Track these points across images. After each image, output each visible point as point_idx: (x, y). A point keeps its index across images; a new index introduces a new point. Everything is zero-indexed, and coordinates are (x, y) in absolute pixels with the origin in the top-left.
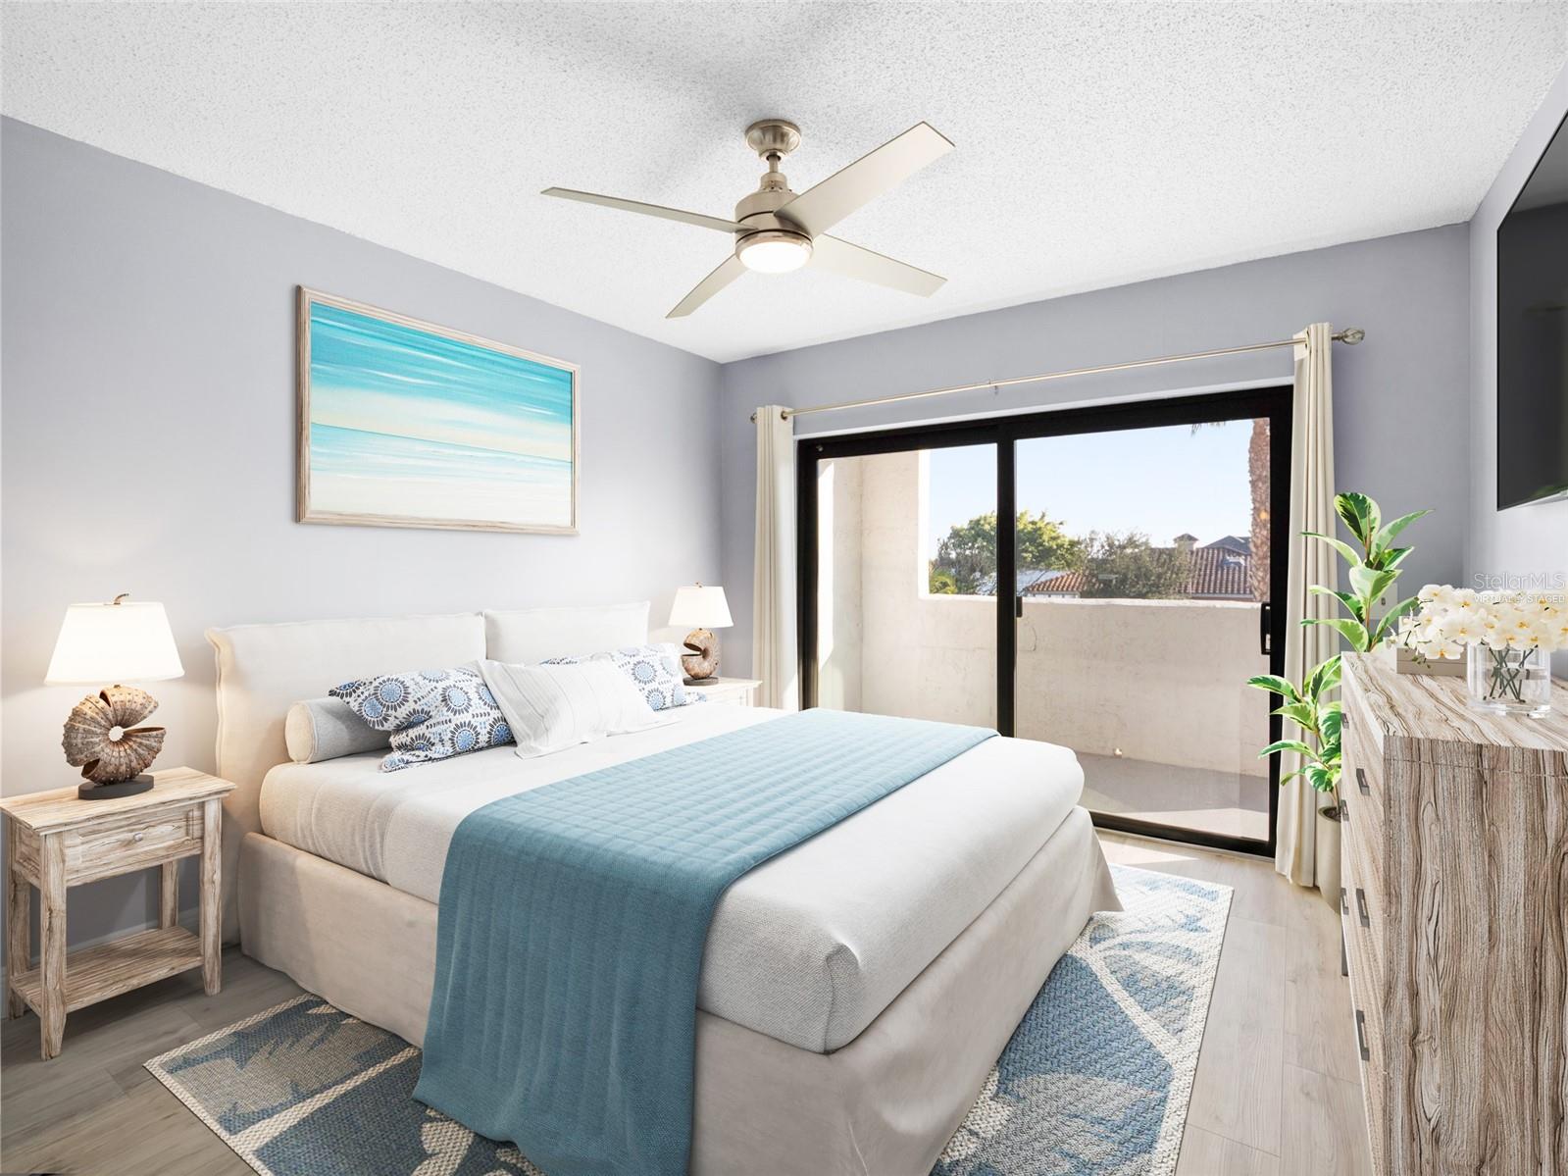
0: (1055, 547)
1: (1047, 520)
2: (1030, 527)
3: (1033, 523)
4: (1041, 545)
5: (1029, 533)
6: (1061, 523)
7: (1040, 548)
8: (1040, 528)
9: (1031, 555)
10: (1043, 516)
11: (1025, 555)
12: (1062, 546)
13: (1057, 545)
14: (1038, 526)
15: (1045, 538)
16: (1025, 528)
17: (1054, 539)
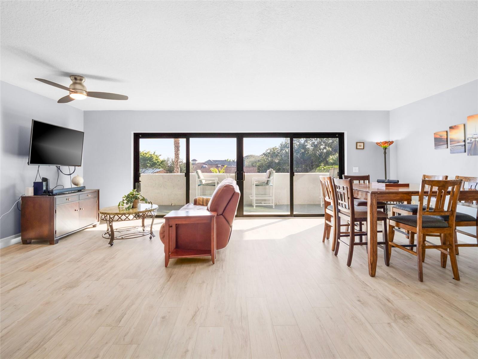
0: (156, 162)
1: (155, 154)
2: (150, 156)
3: (151, 155)
4: (153, 161)
5: (149, 158)
6: (160, 155)
7: (152, 162)
8: (152, 157)
9: (149, 164)
10: (154, 153)
11: (148, 164)
12: (159, 162)
13: (157, 162)
14: (152, 156)
15: (154, 159)
16: (148, 157)
17: (156, 160)
